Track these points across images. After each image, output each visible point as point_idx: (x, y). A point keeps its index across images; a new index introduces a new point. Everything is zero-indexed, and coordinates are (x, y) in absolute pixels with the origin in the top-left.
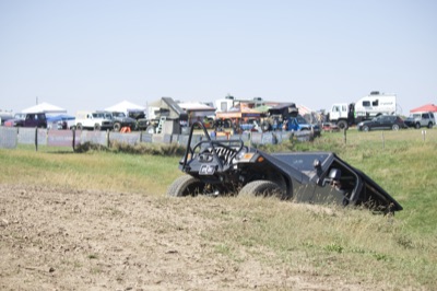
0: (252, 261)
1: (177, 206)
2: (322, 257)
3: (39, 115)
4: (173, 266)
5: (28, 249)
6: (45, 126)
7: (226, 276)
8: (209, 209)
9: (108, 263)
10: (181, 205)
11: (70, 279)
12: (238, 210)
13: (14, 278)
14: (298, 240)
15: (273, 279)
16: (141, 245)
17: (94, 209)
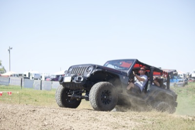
1: (123, 117)
8: (137, 118)
12: (150, 118)
17: (86, 118)
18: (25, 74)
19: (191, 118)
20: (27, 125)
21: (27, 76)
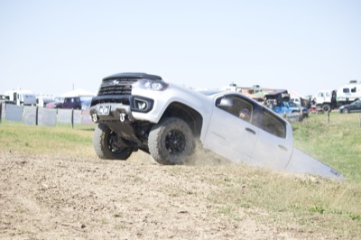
0: (249, 220)
1: (188, 175)
2: (306, 217)
3: (75, 99)
4: (184, 223)
5: (64, 209)
6: (80, 108)
7: (227, 232)
8: (214, 177)
9: (130, 221)
10: (192, 173)
11: (98, 234)
12: (238, 177)
13: (52, 233)
14: (287, 203)
15: (266, 235)
16: (158, 206)
17: (119, 177)
18: (7, 95)
19: (313, 179)
20: (10, 189)
21: (12, 99)
